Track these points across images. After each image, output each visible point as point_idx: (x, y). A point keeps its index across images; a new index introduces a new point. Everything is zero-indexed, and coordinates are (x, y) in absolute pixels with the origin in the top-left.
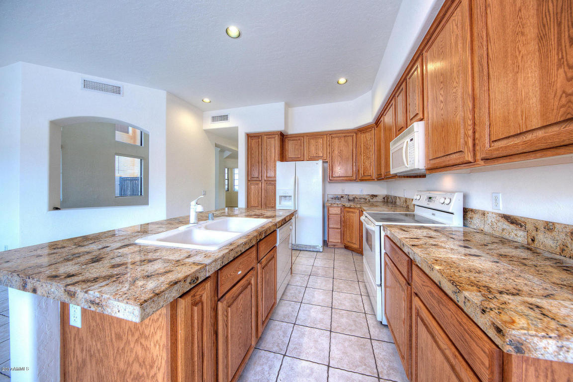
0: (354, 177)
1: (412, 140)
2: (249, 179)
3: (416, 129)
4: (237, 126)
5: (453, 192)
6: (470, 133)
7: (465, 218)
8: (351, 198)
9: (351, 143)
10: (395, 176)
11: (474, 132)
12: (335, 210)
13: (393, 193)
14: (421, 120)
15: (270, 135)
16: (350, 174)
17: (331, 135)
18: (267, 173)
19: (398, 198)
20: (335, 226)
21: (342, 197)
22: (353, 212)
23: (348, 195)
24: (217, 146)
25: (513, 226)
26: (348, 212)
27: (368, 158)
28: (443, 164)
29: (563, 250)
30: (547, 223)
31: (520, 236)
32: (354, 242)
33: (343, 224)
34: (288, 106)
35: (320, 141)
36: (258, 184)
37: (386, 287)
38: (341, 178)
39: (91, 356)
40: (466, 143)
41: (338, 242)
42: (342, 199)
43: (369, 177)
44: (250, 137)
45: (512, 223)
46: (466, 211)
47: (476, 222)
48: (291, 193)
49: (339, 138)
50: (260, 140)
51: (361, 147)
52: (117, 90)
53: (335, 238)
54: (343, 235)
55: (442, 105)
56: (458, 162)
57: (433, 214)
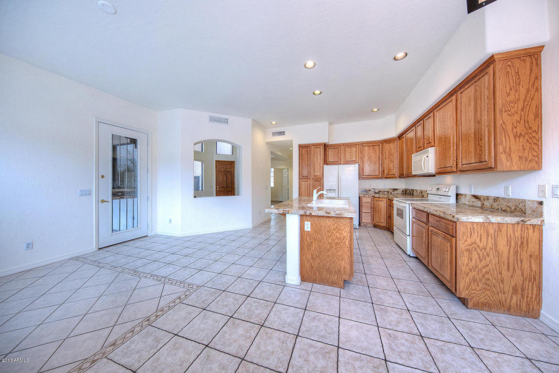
0: (381, 175)
1: (427, 157)
2: (301, 177)
3: (430, 151)
4: (291, 139)
5: (450, 185)
6: (455, 159)
7: (457, 199)
8: (377, 191)
9: (378, 151)
10: (415, 176)
11: (457, 159)
12: (367, 200)
13: (411, 187)
14: (433, 146)
15: (317, 145)
16: (377, 173)
17: (363, 144)
18: (314, 173)
19: (415, 191)
20: (366, 211)
21: (370, 190)
22: (381, 201)
23: (375, 189)
24: (272, 153)
25: (477, 200)
26: (377, 200)
27: (392, 162)
28: (444, 171)
29: (491, 206)
30: (487, 197)
31: (479, 204)
32: (382, 221)
33: (373, 210)
34: (330, 124)
35: (354, 149)
36: (307, 181)
37: (413, 236)
38: (371, 177)
39: (315, 240)
40: (453, 164)
41: (369, 223)
42: (370, 192)
43: (393, 176)
44: (301, 147)
45: (476, 198)
46: (457, 195)
47: (463, 200)
48: (335, 187)
49: (369, 146)
50: (309, 149)
51: (386, 154)
52: (226, 121)
53: (367, 219)
54: (373, 218)
55: (444, 143)
56: (450, 171)
57: (440, 198)
